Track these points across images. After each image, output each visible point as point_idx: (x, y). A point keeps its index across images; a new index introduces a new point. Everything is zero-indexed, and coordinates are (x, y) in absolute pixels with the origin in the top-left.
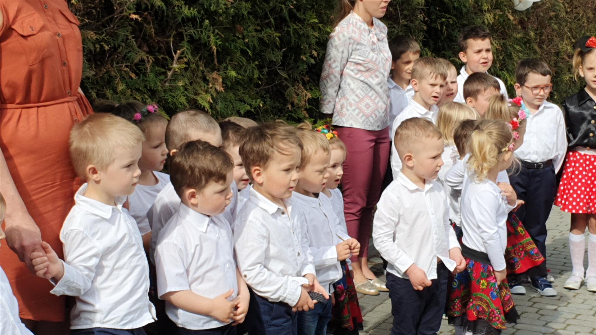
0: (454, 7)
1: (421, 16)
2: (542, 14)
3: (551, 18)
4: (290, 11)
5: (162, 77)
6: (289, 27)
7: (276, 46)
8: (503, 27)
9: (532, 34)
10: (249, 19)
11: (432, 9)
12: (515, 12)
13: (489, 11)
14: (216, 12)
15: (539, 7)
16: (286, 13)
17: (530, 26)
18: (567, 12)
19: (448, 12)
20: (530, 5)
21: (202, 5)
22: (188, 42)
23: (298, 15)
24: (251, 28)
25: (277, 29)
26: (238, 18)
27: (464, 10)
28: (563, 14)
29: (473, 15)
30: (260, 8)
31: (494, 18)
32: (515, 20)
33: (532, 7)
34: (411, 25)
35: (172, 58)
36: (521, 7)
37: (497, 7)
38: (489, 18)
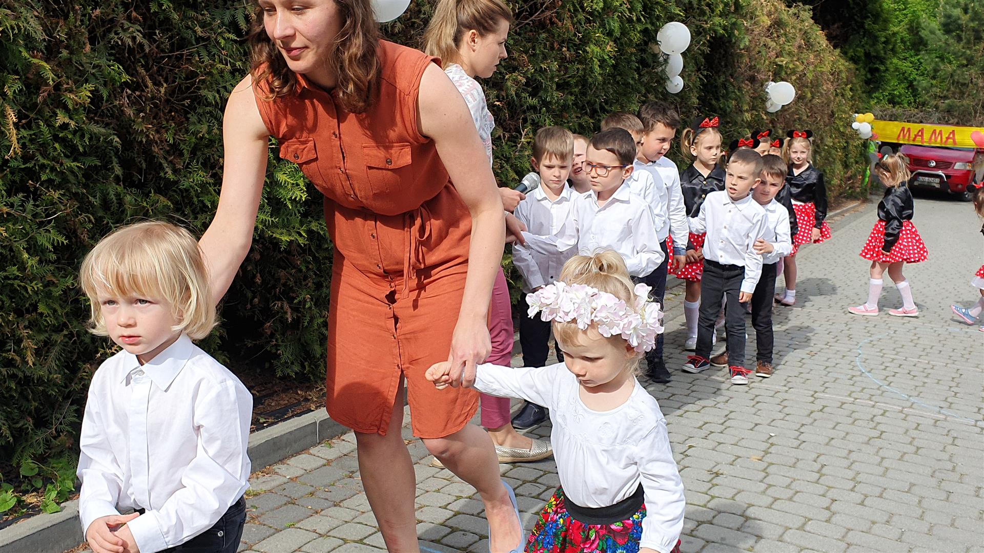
0: (720, 107)
1: (695, 112)
2: (788, 116)
3: (795, 121)
4: (600, 105)
5: (514, 148)
6: (599, 116)
7: (591, 130)
8: (758, 125)
9: (780, 132)
10: (573, 108)
11: (702, 109)
12: (767, 113)
13: (747, 111)
14: (550, 102)
15: (786, 110)
16: (597, 107)
17: (778, 125)
18: (808, 117)
19: (715, 111)
20: (779, 108)
21: (541, 97)
22: (531, 124)
23: (606, 107)
24: (573, 116)
25: (592, 117)
26: (565, 108)
27: (728, 110)
28: (805, 118)
29: (735, 114)
30: (581, 101)
31: (752, 117)
32: (767, 119)
33: (780, 111)
34: (687, 119)
35: (521, 135)
36: (772, 110)
37: (753, 108)
38: (747, 116)
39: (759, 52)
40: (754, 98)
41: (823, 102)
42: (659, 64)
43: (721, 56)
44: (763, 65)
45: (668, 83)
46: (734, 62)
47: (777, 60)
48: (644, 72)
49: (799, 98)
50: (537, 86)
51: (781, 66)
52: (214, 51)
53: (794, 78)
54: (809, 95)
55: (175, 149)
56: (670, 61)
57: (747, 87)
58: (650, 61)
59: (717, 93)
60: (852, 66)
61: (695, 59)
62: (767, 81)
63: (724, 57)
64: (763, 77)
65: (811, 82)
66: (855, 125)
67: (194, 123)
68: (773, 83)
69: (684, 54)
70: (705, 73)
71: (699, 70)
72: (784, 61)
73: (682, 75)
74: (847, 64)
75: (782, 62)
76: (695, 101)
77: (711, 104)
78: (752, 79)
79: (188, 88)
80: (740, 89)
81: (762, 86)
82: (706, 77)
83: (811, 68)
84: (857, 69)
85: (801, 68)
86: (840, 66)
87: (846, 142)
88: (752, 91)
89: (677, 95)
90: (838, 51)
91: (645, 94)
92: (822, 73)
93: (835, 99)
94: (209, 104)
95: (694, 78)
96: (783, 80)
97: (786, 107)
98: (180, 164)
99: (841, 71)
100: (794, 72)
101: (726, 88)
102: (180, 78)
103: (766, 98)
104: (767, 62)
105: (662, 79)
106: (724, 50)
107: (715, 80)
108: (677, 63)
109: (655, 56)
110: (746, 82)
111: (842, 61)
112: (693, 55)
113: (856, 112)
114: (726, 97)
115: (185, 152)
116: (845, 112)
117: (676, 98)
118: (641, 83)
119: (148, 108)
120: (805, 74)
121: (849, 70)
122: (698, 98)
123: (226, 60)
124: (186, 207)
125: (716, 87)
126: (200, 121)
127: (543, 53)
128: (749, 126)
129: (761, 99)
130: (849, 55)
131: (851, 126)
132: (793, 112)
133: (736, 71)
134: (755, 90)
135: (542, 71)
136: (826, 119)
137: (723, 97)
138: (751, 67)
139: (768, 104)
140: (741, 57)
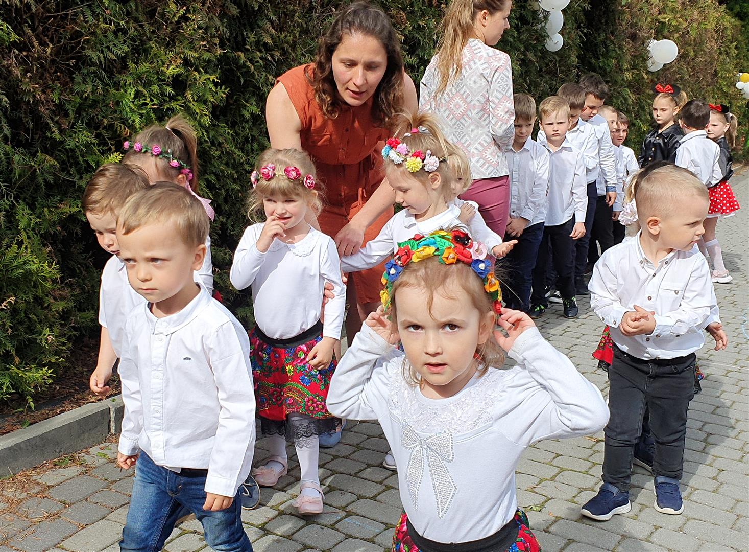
0: (599, 66)
1: (575, 71)
2: (669, 76)
3: (677, 80)
8: (639, 84)
11: (581, 68)
12: (648, 72)
13: (627, 70)
15: (668, 69)
18: (690, 76)
20: (661, 67)
21: (418, 55)
27: (608, 70)
28: (687, 77)
29: (615, 74)
31: (632, 77)
32: (648, 79)
33: (662, 70)
36: (653, 69)
37: (634, 67)
38: (628, 76)
39: (642, 9)
40: (635, 56)
41: (706, 61)
42: (539, 21)
43: (602, 13)
44: (645, 23)
45: (548, 40)
46: (615, 19)
47: (659, 17)
48: (523, 29)
49: (682, 56)
50: (414, 44)
51: (663, 23)
52: (98, 10)
53: (677, 35)
54: (692, 53)
55: (60, 109)
56: (550, 18)
57: (627, 45)
58: (530, 18)
59: (596, 51)
60: (738, 23)
61: (575, 15)
62: (649, 39)
63: (604, 14)
64: (645, 35)
65: (695, 40)
66: (739, 85)
67: (79, 84)
68: (655, 41)
69: (564, 11)
70: (585, 30)
71: (579, 27)
72: (667, 18)
73: (561, 33)
74: (733, 20)
75: (665, 19)
76: (574, 59)
77: (590, 63)
78: (634, 37)
79: (73, 48)
80: (620, 48)
81: (643, 44)
82: (585, 34)
83: (695, 25)
84: (743, 26)
85: (685, 25)
86: (726, 23)
87: (729, 103)
88: (633, 49)
89: (556, 53)
90: (724, 6)
91: (524, 51)
92: (706, 29)
93: (718, 58)
94: (93, 64)
95: (573, 35)
96: (665, 38)
97: (668, 66)
98: (65, 124)
99: (726, 28)
100: (677, 29)
101: (606, 47)
102: (65, 38)
103: (648, 57)
104: (649, 20)
105: (541, 37)
106: (605, 7)
107: (595, 38)
108: (557, 20)
109: (535, 13)
110: (627, 40)
111: (728, 18)
112: (574, 11)
113: (741, 71)
114: (606, 55)
115: (71, 112)
116: (728, 71)
117: (556, 57)
118: (520, 41)
119: (35, 68)
120: (688, 32)
121: (734, 27)
122: (577, 57)
123: (110, 20)
124: (71, 167)
125: (596, 45)
126: (84, 81)
127: (421, 9)
128: (630, 85)
129: (642, 57)
130: (735, 11)
131: (735, 85)
132: (675, 71)
133: (617, 29)
134: (636, 49)
135: (419, 28)
136: (709, 79)
137: (602, 55)
138: (632, 25)
139: (649, 63)
140: (623, 14)
